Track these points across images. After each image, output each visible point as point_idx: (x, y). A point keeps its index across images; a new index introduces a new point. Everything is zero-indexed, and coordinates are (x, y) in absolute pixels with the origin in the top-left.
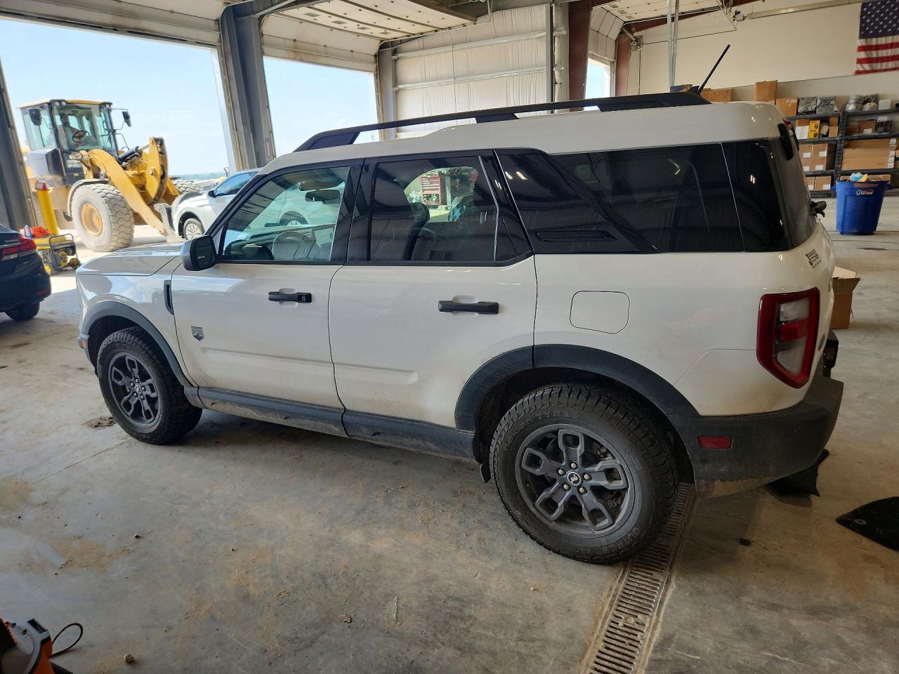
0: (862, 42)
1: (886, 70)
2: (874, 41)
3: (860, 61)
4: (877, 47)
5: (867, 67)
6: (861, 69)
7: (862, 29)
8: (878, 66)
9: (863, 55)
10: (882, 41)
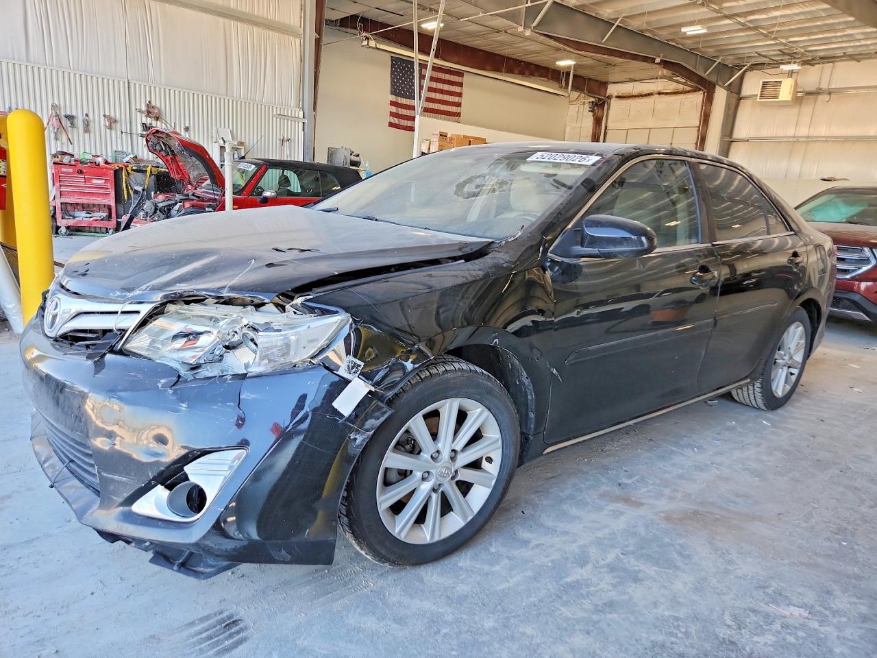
0: (393, 98)
1: (407, 127)
2: (400, 100)
3: (392, 114)
4: (402, 106)
5: (396, 121)
6: (392, 122)
7: (392, 86)
8: (403, 122)
9: (394, 109)
10: (404, 101)
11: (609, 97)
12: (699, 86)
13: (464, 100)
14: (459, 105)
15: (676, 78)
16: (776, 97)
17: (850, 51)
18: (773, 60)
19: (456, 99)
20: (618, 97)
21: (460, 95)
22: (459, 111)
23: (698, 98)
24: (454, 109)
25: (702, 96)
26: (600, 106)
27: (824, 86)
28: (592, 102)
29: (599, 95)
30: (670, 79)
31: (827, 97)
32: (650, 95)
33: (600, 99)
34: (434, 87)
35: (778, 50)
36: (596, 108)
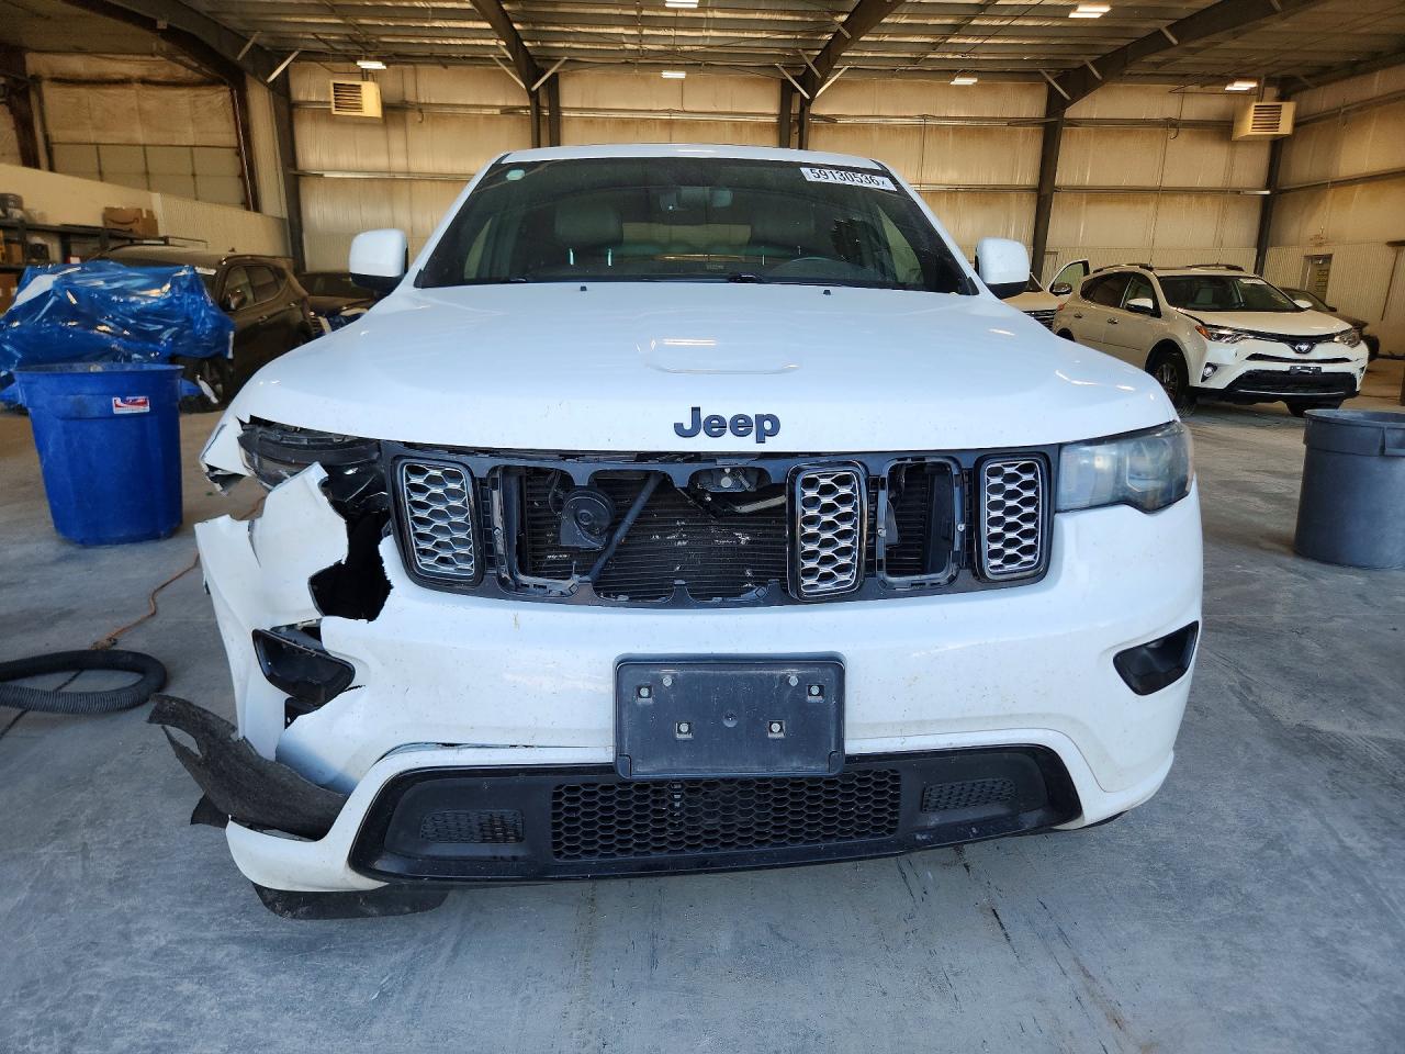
11: (37, 79)
12: (222, 77)
15: (180, 58)
17: (438, 51)
18: (339, 50)
23: (219, 98)
25: (227, 94)
26: (20, 95)
27: (410, 97)
29: (11, 72)
30: (170, 57)
32: (124, 82)
33: (15, 81)
35: (348, 35)
36: (13, 97)
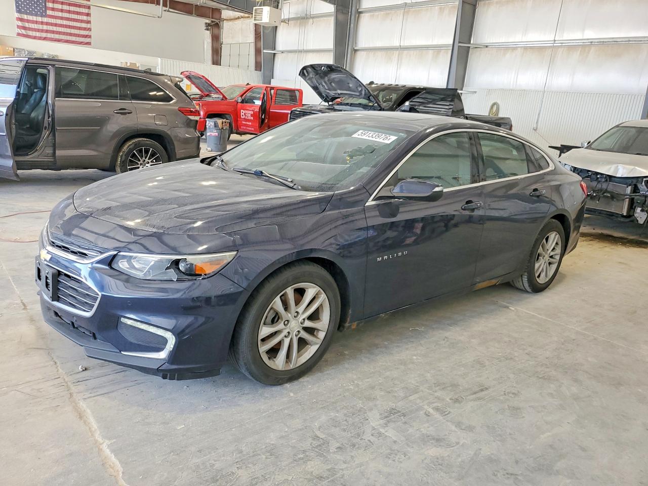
0: (17, 15)
1: (35, 38)
2: (25, 17)
3: (18, 27)
4: (28, 21)
5: (24, 32)
6: (20, 32)
7: (17, 7)
8: (30, 33)
9: (20, 23)
10: (30, 18)
11: (220, 19)
13: (92, 19)
14: (89, 22)
16: (261, 20)
19: (85, 18)
20: (225, 20)
21: (88, 15)
22: (89, 27)
24: (84, 25)
26: (215, 27)
27: (309, 12)
28: (206, 23)
29: (212, 18)
31: (311, 20)
33: (212, 22)
34: (60, 8)
36: (210, 28)
